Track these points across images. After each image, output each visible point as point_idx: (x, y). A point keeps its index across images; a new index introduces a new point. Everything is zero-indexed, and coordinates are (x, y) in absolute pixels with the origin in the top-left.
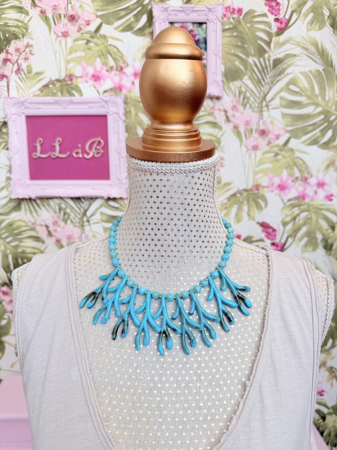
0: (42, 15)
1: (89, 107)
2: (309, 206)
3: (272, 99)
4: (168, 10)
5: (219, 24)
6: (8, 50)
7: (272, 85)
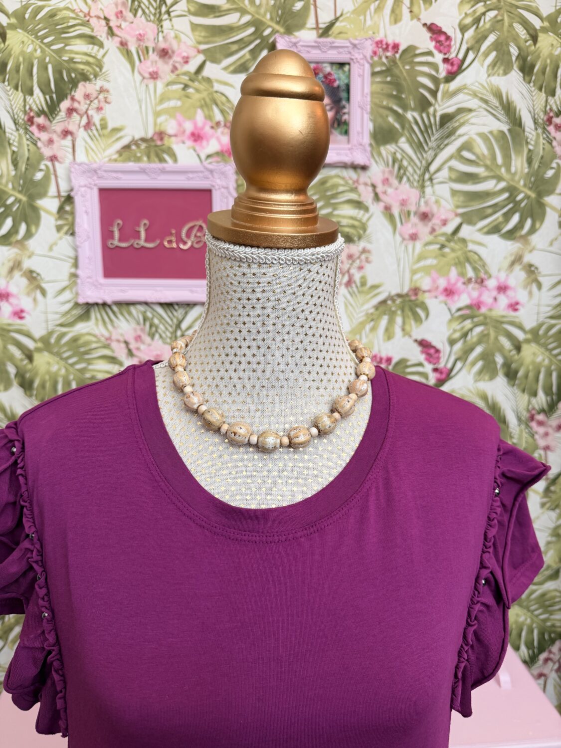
0: (121, 47)
1: (187, 178)
2: (485, 317)
3: (438, 170)
4: (297, 45)
5: (367, 67)
6: (74, 96)
7: (438, 150)
